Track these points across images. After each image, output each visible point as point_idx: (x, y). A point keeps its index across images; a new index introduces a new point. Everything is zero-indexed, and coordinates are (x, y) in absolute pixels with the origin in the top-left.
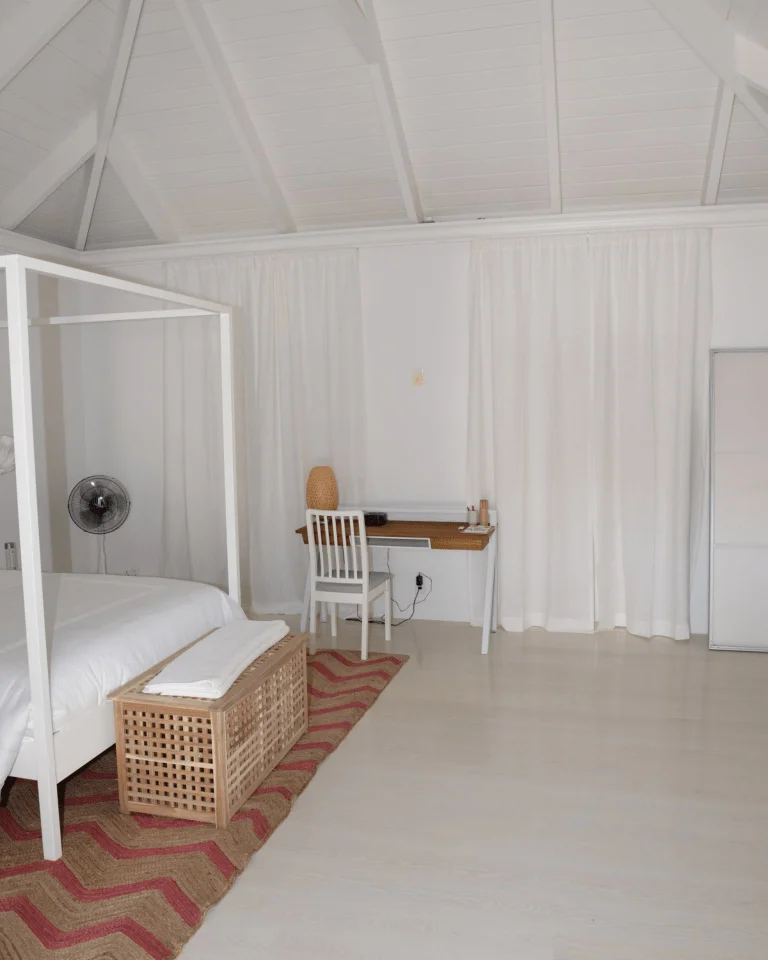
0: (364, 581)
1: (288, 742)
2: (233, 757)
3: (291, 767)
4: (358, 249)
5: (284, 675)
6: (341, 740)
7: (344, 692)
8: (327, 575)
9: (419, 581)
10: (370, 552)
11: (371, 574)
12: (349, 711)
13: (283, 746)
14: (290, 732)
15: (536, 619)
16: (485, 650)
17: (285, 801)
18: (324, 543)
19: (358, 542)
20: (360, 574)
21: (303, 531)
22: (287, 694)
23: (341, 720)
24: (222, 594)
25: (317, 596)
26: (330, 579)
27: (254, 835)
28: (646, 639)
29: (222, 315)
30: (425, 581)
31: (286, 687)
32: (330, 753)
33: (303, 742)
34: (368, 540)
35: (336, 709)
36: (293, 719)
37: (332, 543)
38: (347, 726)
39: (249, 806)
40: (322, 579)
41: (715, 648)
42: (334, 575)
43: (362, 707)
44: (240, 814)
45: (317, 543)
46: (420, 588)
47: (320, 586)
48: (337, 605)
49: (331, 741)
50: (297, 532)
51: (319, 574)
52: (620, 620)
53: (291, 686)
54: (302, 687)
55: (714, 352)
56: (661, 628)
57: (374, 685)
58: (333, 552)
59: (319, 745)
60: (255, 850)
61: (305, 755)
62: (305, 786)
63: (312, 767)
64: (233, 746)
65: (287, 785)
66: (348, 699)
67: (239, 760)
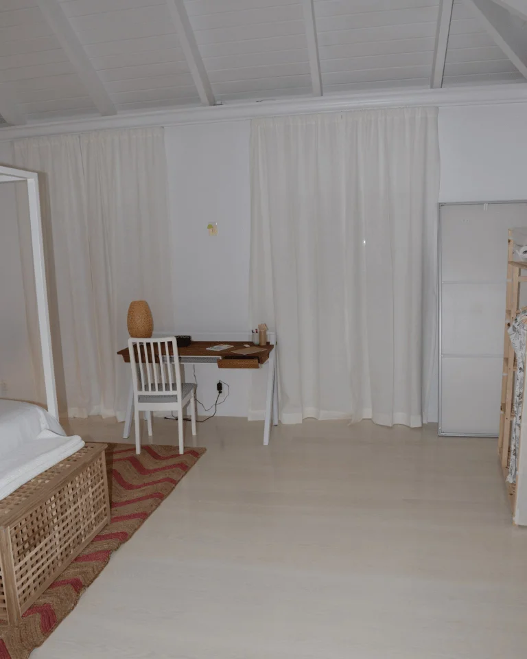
0: (178, 392)
1: (87, 537)
2: (22, 563)
3: (88, 558)
4: (163, 127)
5: (80, 481)
6: (136, 530)
7: (149, 484)
8: (146, 389)
9: (219, 387)
10: (182, 368)
11: (183, 385)
12: (150, 501)
13: (83, 540)
14: (90, 527)
15: (310, 412)
16: (266, 441)
17: (74, 594)
18: (144, 361)
19: (172, 360)
20: (174, 386)
21: (125, 353)
22: (86, 496)
23: (140, 511)
24: (40, 411)
25: (139, 407)
26: (150, 393)
27: (39, 630)
28: (388, 427)
29: (29, 181)
30: (224, 387)
31: (84, 491)
32: (124, 543)
33: (104, 533)
34: (180, 358)
35: (139, 499)
36: (93, 516)
37: (150, 361)
38: (144, 516)
39: (42, 601)
40: (144, 393)
41: (443, 434)
42: (153, 389)
43: (160, 497)
44: (33, 609)
45: (137, 361)
46: (220, 392)
47: (142, 399)
48: (152, 412)
49: (127, 530)
50: (119, 353)
51: (140, 388)
52: (367, 413)
53: (90, 489)
54: (102, 488)
55: (441, 205)
56: (400, 418)
57: (174, 477)
58: (151, 369)
59: (116, 535)
60: (37, 646)
61: (103, 545)
62: (96, 576)
63: (105, 557)
64: (21, 555)
65: (80, 577)
66: (150, 490)
67: (30, 563)
